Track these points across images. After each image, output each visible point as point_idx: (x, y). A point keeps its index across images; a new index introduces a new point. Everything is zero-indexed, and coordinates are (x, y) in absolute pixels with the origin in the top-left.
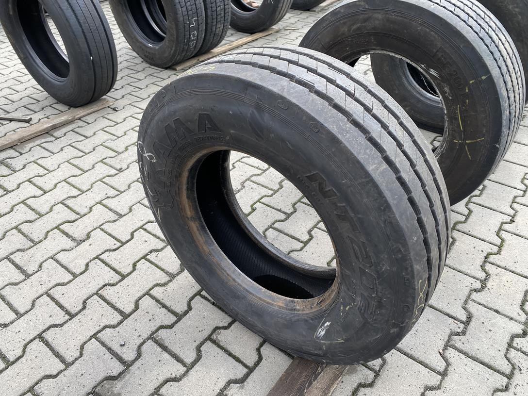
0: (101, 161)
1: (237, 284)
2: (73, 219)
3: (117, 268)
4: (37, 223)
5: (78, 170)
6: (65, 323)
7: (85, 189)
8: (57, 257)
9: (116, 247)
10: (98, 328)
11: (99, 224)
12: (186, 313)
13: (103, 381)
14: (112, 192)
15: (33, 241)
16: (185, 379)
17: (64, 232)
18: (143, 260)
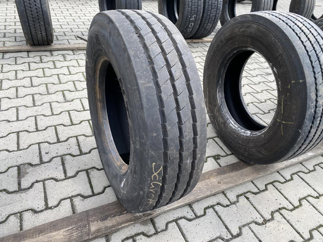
1: (107, 145)
2: (72, 90)
3: (73, 120)
4: (56, 86)
6: (32, 132)
8: (52, 103)
9: (80, 110)
10: (43, 141)
11: (81, 97)
12: (86, 153)
13: (26, 164)
15: (48, 92)
16: (60, 182)
17: (64, 94)
18: (87, 121)
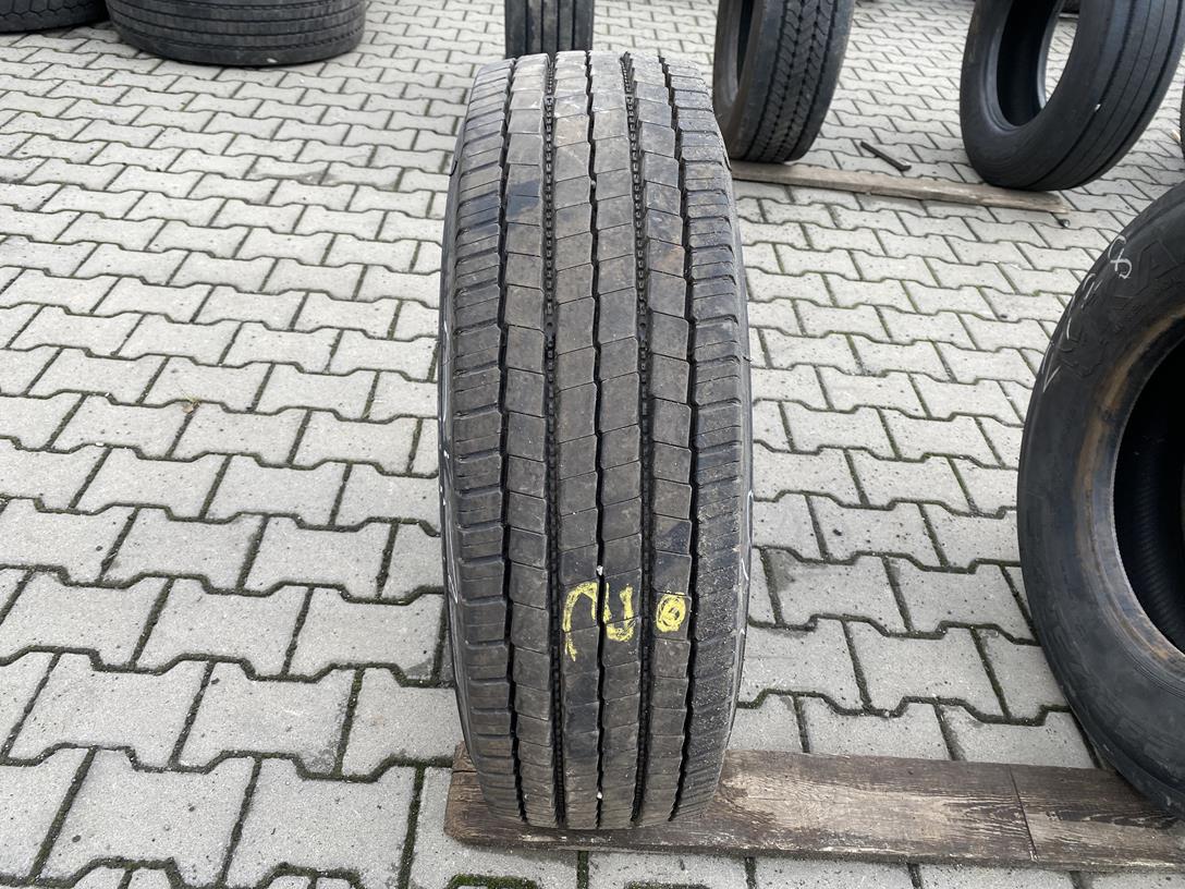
0: (979, 288)
2: (877, 338)
3: (898, 441)
4: (824, 312)
5: (931, 277)
6: (779, 451)
7: (923, 309)
8: (822, 369)
9: (916, 414)
10: (818, 489)
11: (911, 369)
12: (960, 571)
13: (782, 549)
14: (964, 340)
15: (803, 330)
16: (894, 641)
17: (852, 346)
18: (945, 459)
